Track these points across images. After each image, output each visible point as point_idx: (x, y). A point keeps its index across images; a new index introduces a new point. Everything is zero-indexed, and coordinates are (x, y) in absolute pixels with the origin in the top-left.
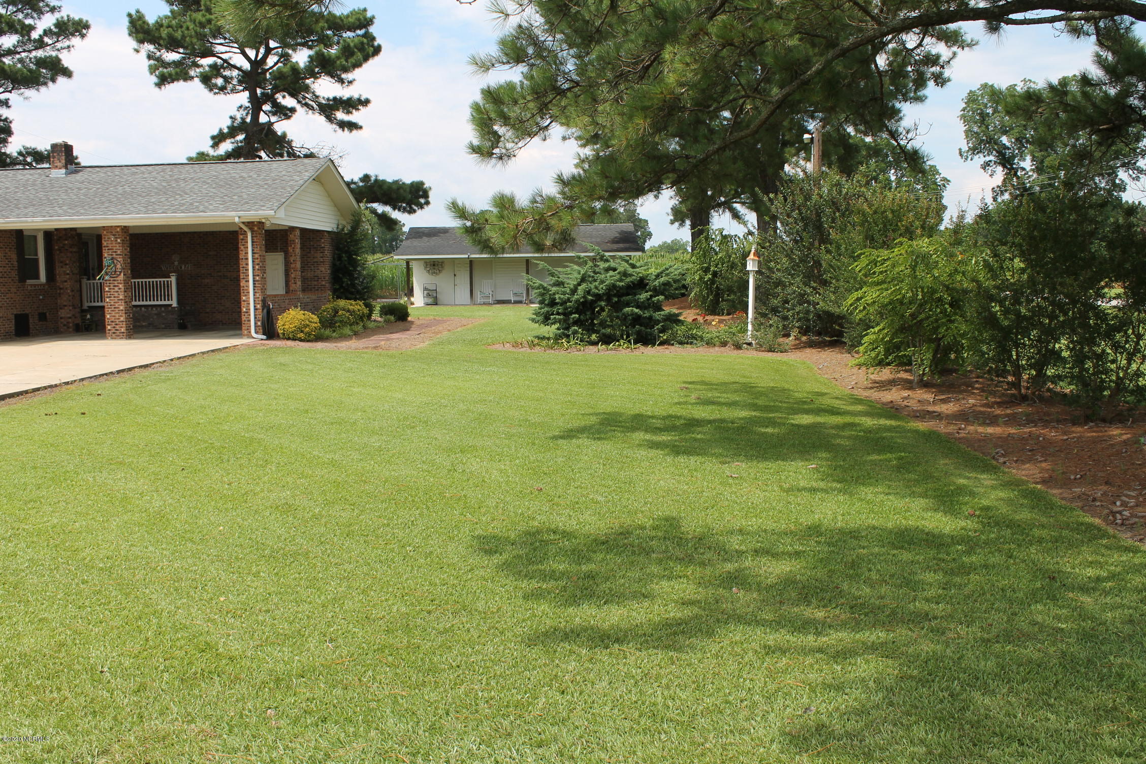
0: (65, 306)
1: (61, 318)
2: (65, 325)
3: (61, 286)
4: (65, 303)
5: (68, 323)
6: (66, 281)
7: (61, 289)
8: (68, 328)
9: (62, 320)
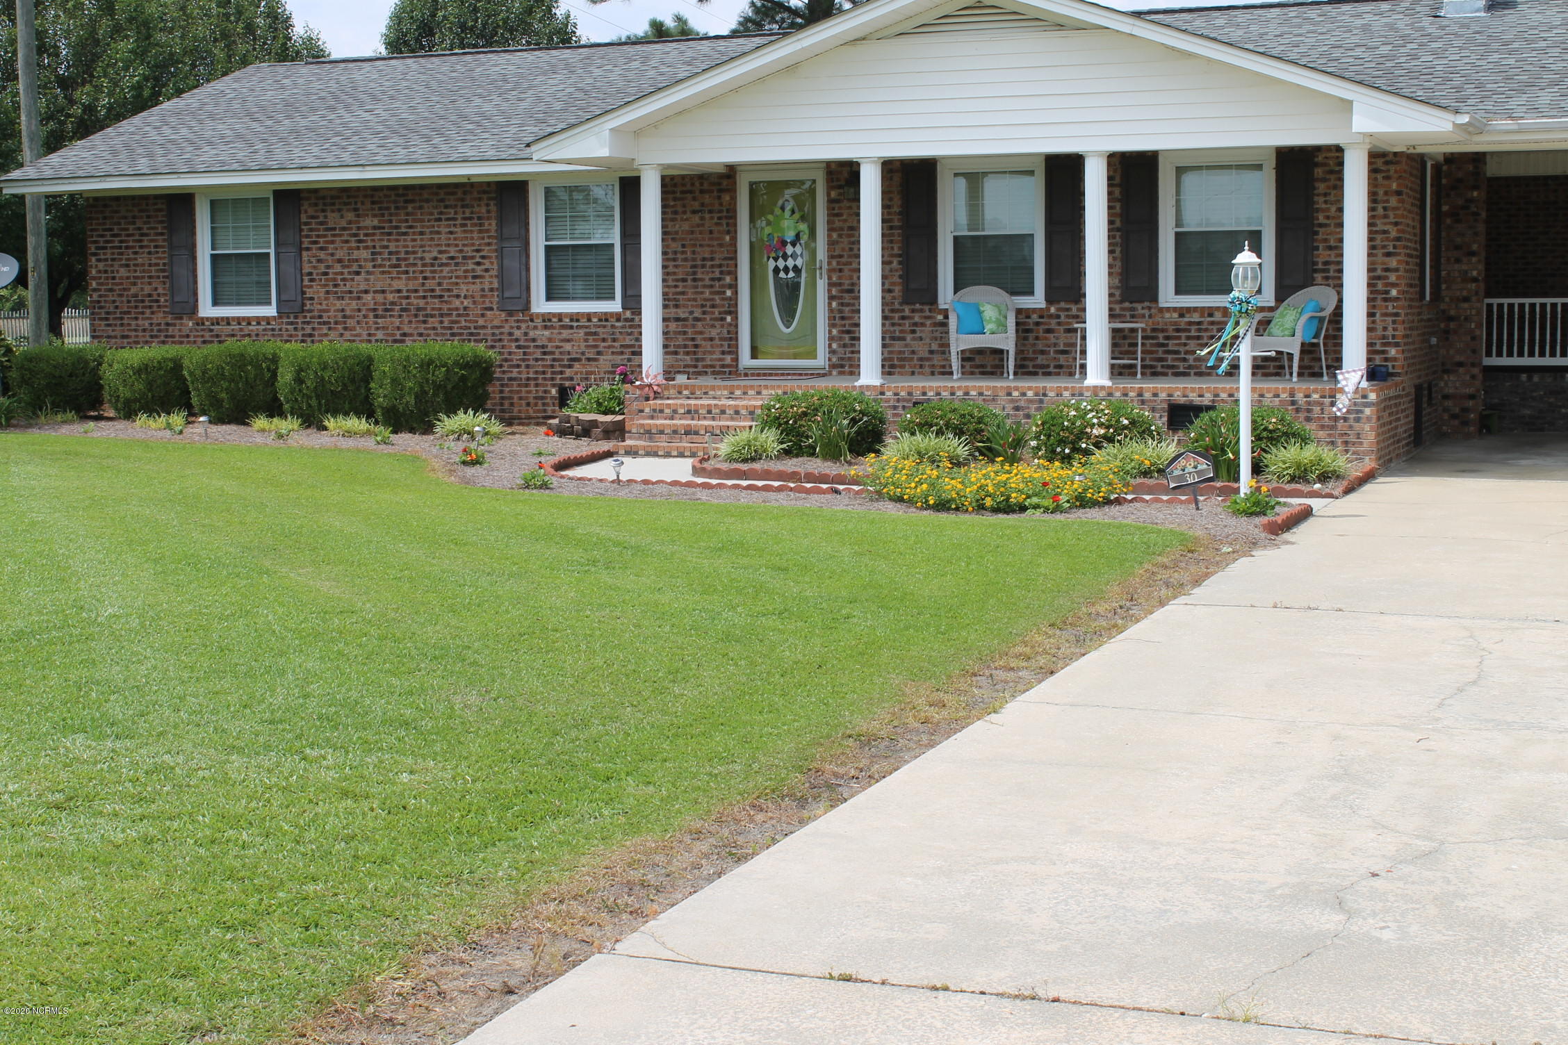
0: (1460, 364)
1: (1446, 397)
2: (1454, 416)
3: (1452, 313)
4: (1458, 358)
5: (1465, 410)
6: (1466, 299)
7: (1451, 319)
8: (1465, 423)
9: (1448, 403)
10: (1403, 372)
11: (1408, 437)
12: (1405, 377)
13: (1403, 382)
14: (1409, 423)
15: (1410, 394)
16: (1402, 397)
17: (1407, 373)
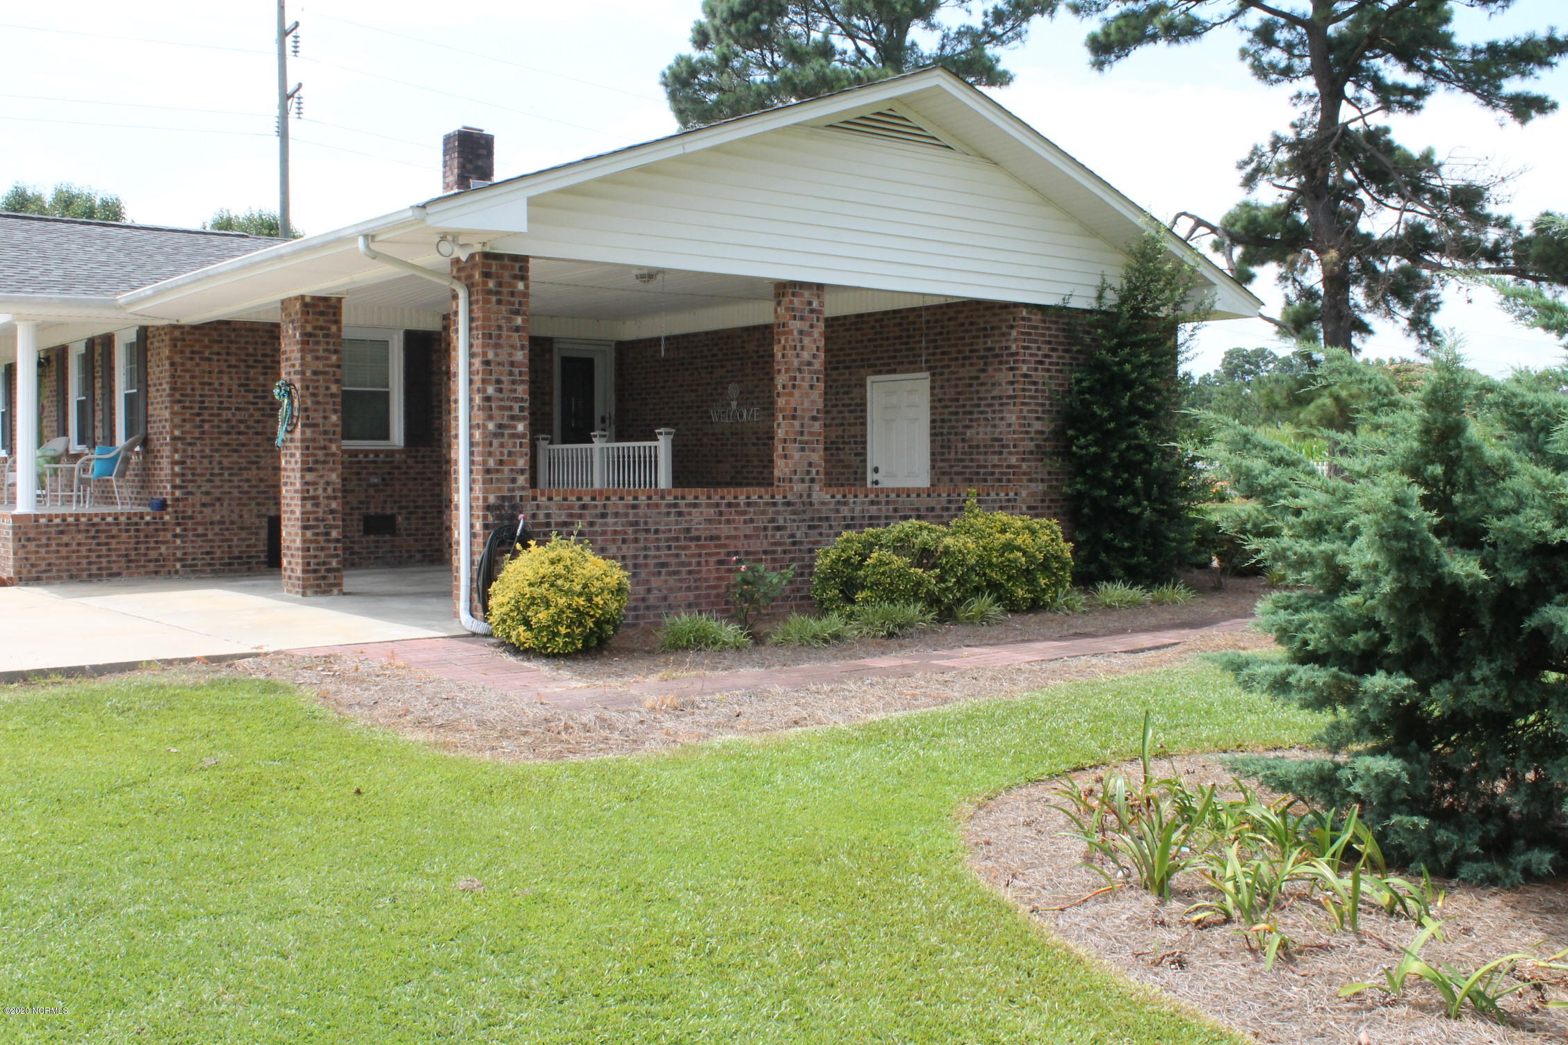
10: (181, 504)
11: (221, 558)
12: (198, 508)
13: (184, 512)
14: (230, 547)
15: (232, 523)
16: (178, 524)
17: (213, 505)
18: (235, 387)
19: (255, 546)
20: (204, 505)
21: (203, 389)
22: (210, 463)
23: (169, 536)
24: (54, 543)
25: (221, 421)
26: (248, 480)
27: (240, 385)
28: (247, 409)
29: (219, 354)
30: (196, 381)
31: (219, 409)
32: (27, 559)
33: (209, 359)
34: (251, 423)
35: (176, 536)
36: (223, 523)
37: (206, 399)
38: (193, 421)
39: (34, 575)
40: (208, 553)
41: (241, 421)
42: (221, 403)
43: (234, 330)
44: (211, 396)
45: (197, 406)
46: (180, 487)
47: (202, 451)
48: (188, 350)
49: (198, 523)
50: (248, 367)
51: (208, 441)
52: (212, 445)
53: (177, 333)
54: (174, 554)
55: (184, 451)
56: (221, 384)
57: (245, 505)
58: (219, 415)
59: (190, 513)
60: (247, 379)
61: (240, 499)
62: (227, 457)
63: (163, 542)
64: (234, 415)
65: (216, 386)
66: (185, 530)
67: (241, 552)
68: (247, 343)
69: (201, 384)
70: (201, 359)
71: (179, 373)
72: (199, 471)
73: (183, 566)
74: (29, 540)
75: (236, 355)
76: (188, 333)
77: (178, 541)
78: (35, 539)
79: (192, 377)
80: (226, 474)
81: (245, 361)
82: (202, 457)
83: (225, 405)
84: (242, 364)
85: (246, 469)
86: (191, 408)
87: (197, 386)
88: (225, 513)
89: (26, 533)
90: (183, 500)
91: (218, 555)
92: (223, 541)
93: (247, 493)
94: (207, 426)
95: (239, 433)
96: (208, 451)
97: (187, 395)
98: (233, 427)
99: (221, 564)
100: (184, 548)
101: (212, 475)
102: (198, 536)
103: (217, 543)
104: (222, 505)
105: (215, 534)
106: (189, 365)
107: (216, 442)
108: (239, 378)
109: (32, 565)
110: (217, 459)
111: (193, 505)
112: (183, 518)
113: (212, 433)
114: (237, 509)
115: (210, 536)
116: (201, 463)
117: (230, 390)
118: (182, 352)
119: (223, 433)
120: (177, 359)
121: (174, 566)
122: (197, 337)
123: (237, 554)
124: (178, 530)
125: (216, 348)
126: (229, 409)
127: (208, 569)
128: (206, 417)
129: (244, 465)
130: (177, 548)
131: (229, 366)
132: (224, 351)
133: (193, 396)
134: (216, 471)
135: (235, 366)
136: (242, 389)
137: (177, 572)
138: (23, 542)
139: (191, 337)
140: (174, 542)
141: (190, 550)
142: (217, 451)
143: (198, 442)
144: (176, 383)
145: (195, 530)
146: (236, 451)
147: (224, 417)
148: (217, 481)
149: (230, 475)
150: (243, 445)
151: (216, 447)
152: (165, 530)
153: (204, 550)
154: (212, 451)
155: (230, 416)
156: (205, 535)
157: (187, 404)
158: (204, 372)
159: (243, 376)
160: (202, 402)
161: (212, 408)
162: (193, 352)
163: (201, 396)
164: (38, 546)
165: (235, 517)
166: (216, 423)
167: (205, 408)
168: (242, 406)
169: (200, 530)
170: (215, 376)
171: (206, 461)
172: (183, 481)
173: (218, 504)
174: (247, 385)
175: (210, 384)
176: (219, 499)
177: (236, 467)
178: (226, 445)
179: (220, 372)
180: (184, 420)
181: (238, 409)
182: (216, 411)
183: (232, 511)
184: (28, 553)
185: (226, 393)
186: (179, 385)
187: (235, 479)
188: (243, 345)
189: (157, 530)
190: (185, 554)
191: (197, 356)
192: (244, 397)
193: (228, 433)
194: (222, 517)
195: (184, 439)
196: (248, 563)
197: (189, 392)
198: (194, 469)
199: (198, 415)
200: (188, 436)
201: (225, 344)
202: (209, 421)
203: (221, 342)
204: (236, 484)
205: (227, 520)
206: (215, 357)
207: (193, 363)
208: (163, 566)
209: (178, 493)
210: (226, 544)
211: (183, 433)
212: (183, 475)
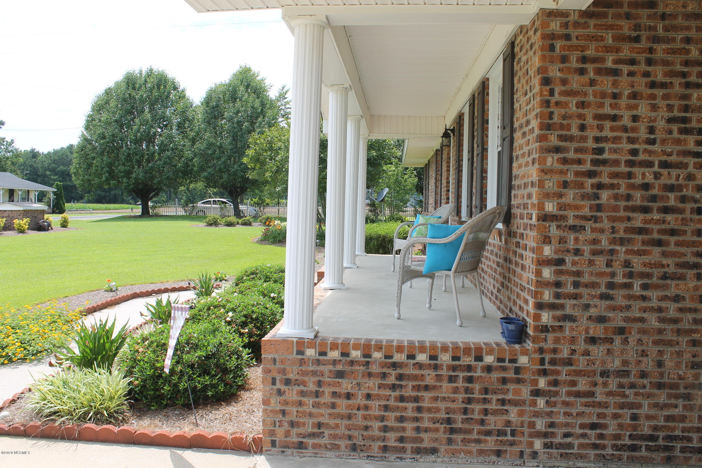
10: (551, 336)
11: (617, 437)
12: (581, 346)
13: (555, 351)
14: (634, 417)
15: (643, 375)
16: (544, 373)
17: (611, 341)
18: (661, 124)
19: (683, 419)
20: (593, 340)
21: (600, 128)
22: (609, 264)
23: (525, 392)
24: (327, 390)
25: (632, 187)
26: (677, 299)
27: (670, 121)
28: (684, 166)
29: (632, 62)
30: (589, 113)
31: (630, 163)
32: (283, 412)
33: (615, 72)
34: (689, 192)
35: (537, 393)
36: (626, 374)
37: (607, 146)
38: (581, 185)
39: (295, 440)
40: (593, 426)
41: (671, 188)
42: (634, 152)
43: (663, 17)
44: (616, 140)
45: (589, 157)
46: (552, 307)
47: (595, 242)
48: (574, 57)
49: (579, 373)
50: (688, 85)
51: (606, 224)
52: (614, 230)
53: (555, 26)
54: (532, 425)
55: (562, 240)
56: (635, 119)
57: (670, 343)
58: (630, 175)
59: (565, 354)
60: (686, 108)
61: (660, 331)
62: (640, 253)
63: (515, 403)
64: (657, 176)
65: (626, 121)
66: (555, 383)
67: (655, 428)
68: (688, 40)
69: (598, 117)
70: (598, 72)
71: (557, 97)
72: (586, 278)
73: (547, 446)
74: (288, 382)
75: (665, 63)
76: (577, 25)
77: (541, 402)
78: (297, 383)
79: (582, 105)
80: (637, 284)
81: (684, 75)
82: (594, 253)
83: (642, 157)
84: (677, 81)
85: (673, 277)
86: (579, 162)
87: (590, 121)
88: (631, 356)
89: (283, 371)
90: (554, 329)
91: (610, 431)
92: (622, 406)
93: (675, 321)
94: (605, 196)
95: (666, 210)
96: (605, 244)
97: (570, 139)
98: (654, 198)
99: (615, 447)
100: (550, 414)
101: (611, 286)
102: (578, 394)
103: (611, 410)
104: (625, 341)
105: (610, 394)
106: (576, 81)
107: (621, 226)
108: (670, 108)
109: (292, 424)
110: (622, 257)
111: (573, 340)
112: (553, 362)
113: (616, 209)
114: (653, 350)
115: (600, 398)
116: (591, 263)
117: (652, 130)
118: (564, 59)
119: (634, 209)
120: (554, 72)
121: (531, 444)
122: (591, 31)
123: (646, 431)
124: (542, 383)
125: (626, 52)
126: (650, 164)
127: (592, 453)
128: (606, 180)
129: (672, 269)
130: (537, 414)
131: (653, 85)
132: (642, 58)
133: (584, 139)
134: (619, 279)
135: (663, 85)
136: (675, 127)
137: (534, 455)
138: (278, 385)
139: (581, 31)
140: (534, 404)
141: (561, 419)
142: (622, 241)
143: (588, 225)
144: (551, 115)
145: (574, 383)
146: (659, 243)
147: (638, 180)
148: (620, 299)
149: (645, 287)
150: (673, 232)
151: (621, 234)
152: (519, 381)
153: (586, 421)
154: (613, 241)
155: (650, 178)
156: (592, 394)
157: (571, 155)
158: (603, 95)
159: (676, 103)
160: (600, 151)
161: (616, 163)
162: (584, 60)
163: (597, 140)
164: (302, 393)
165: (648, 364)
166: (623, 191)
167: (604, 162)
168: (674, 158)
169: (583, 385)
170: (624, 102)
171: (601, 261)
172: (557, 296)
173: (618, 340)
174: (684, 120)
175: (614, 118)
176: (621, 331)
177: (657, 272)
178: (640, 231)
179: (634, 96)
180: (565, 185)
181: (664, 165)
182: (623, 169)
183: (644, 354)
184: (286, 403)
185: (643, 134)
186: (556, 119)
187: (654, 294)
188: (678, 45)
189: (504, 381)
190: (552, 425)
191: (590, 67)
192: (678, 142)
193: (645, 210)
194: (625, 363)
195: (564, 218)
196: (667, 448)
197: (574, 131)
198: (578, 274)
199: (591, 174)
200: (570, 214)
201: (644, 44)
202: (612, 186)
203: (637, 39)
204: (655, 303)
205: (634, 370)
206: (625, 69)
207: (585, 79)
208: (512, 444)
209: (546, 317)
210: (627, 413)
211: (561, 207)
212: (558, 284)
